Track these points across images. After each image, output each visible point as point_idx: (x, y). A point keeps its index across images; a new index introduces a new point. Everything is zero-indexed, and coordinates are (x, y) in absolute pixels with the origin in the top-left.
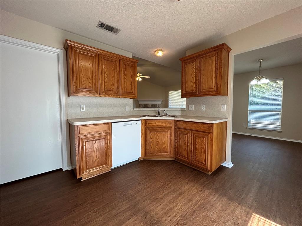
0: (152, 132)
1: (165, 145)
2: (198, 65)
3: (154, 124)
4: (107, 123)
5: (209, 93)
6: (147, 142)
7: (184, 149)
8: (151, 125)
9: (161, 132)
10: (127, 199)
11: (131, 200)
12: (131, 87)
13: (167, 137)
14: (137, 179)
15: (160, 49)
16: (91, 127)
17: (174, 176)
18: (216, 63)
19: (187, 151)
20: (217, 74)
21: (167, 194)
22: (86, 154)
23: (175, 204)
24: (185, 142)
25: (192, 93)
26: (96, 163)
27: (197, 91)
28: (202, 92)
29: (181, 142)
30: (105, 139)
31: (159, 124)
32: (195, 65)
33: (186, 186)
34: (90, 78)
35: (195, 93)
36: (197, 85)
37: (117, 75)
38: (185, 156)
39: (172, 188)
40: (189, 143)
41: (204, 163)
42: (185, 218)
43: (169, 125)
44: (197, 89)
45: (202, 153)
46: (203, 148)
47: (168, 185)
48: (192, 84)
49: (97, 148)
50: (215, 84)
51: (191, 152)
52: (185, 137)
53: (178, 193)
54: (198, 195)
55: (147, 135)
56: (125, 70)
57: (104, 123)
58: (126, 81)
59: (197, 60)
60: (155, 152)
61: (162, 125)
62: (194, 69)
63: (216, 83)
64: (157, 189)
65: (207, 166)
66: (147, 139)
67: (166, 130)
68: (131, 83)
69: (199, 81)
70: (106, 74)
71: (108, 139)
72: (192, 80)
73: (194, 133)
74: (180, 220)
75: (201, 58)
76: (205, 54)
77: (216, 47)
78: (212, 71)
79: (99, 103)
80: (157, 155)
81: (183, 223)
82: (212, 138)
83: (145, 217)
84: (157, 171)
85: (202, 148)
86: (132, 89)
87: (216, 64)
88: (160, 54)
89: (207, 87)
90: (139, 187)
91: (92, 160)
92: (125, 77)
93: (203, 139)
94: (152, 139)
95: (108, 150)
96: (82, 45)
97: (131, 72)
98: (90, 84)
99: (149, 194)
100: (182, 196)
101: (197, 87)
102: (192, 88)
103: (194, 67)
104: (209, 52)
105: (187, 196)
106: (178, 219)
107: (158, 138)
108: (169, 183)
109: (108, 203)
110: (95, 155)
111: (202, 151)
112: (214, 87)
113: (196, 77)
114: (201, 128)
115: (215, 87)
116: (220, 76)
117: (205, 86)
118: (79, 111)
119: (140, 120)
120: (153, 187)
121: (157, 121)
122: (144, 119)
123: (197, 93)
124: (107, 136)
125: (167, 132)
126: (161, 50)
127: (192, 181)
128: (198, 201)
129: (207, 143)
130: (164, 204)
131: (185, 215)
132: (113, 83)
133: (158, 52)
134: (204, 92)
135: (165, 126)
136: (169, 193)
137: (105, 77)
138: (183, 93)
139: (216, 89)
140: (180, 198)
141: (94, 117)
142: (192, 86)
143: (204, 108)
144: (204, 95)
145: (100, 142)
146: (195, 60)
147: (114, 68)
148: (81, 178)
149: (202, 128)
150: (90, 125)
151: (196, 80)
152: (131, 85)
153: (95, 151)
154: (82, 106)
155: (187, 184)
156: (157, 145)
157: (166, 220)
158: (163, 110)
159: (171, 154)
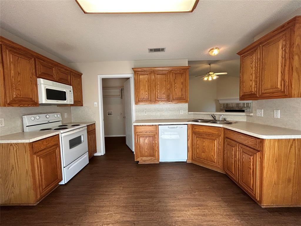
0: (198, 137)
1: (212, 154)
2: (259, 57)
3: (201, 130)
4: (155, 125)
5: (272, 95)
6: (194, 147)
7: (232, 163)
8: (197, 130)
9: (208, 139)
10: (154, 187)
11: (157, 188)
12: (182, 93)
13: (215, 146)
14: (172, 177)
15: (214, 48)
16: (143, 127)
17: (209, 188)
18: (284, 49)
19: (234, 166)
20: (285, 66)
21: (187, 198)
22: (140, 146)
23: (187, 209)
24: (233, 156)
25: (251, 94)
26: (146, 154)
27: (257, 93)
28: (264, 94)
29: (228, 155)
30: (153, 137)
31: (205, 130)
32: (254, 58)
33: (214, 203)
34: (146, 91)
35: (254, 94)
36: (257, 85)
37: (168, 84)
38: (232, 172)
39: (197, 197)
40: (236, 157)
41: (252, 188)
42: (185, 223)
43: (217, 133)
44: (257, 89)
45: (250, 175)
46: (250, 169)
47: (195, 192)
48: (251, 83)
49: (147, 143)
50: (282, 81)
51: (238, 169)
52: (233, 149)
53: (198, 203)
54: (219, 217)
55: (194, 140)
56: (176, 79)
57: (153, 125)
58: (176, 88)
59: (258, 50)
60: (201, 158)
61: (209, 131)
62: (254, 63)
63: (283, 79)
64: (182, 190)
65: (255, 193)
66: (193, 144)
67: (214, 137)
68: (182, 89)
69: (260, 79)
70: (158, 86)
71: (155, 137)
72: (251, 79)
73: (241, 147)
74: (180, 221)
75: (263, 46)
76: (268, 40)
77: (283, 26)
78: (278, 62)
79: (157, 108)
80: (203, 162)
81: (180, 225)
82: (262, 158)
83: (157, 203)
84: (196, 177)
85: (249, 167)
86: (182, 95)
87: (284, 52)
88: (215, 52)
89: (269, 87)
90: (169, 183)
91: (144, 151)
92: (176, 85)
93: (250, 156)
94: (198, 144)
95: (155, 146)
96: (142, 68)
97: (182, 79)
98: (147, 96)
99: (172, 191)
100: (200, 207)
101: (257, 87)
102: (251, 89)
103: (253, 61)
104: (274, 36)
105: (206, 210)
106: (179, 220)
107: (204, 144)
108: (197, 192)
109: (142, 183)
110: (146, 148)
111: (249, 172)
112: (279, 86)
113: (256, 73)
114: (248, 143)
115: (281, 85)
116: (291, 68)
117: (267, 85)
118: (143, 114)
119: (187, 124)
120: (180, 188)
121: (204, 127)
122: (191, 123)
123: (256, 95)
124: (155, 135)
125: (215, 140)
126: (216, 48)
127: (226, 202)
128: (214, 221)
129: (255, 164)
130: (177, 203)
131: (187, 222)
132: (164, 92)
133: (213, 52)
134: (266, 93)
135: (213, 133)
136: (189, 198)
137: (158, 88)
138: (241, 95)
139: (282, 89)
140: (195, 208)
141: (153, 119)
142: (251, 86)
143: (278, 114)
144: (266, 97)
145: (149, 139)
146: (255, 50)
147: (165, 80)
148: (138, 162)
149: (250, 142)
150: (143, 125)
151: (256, 77)
152: (182, 91)
153: (146, 145)
154: (145, 111)
155: (217, 201)
156: (204, 152)
157: (169, 214)
158: (220, 115)
159: (219, 165)
